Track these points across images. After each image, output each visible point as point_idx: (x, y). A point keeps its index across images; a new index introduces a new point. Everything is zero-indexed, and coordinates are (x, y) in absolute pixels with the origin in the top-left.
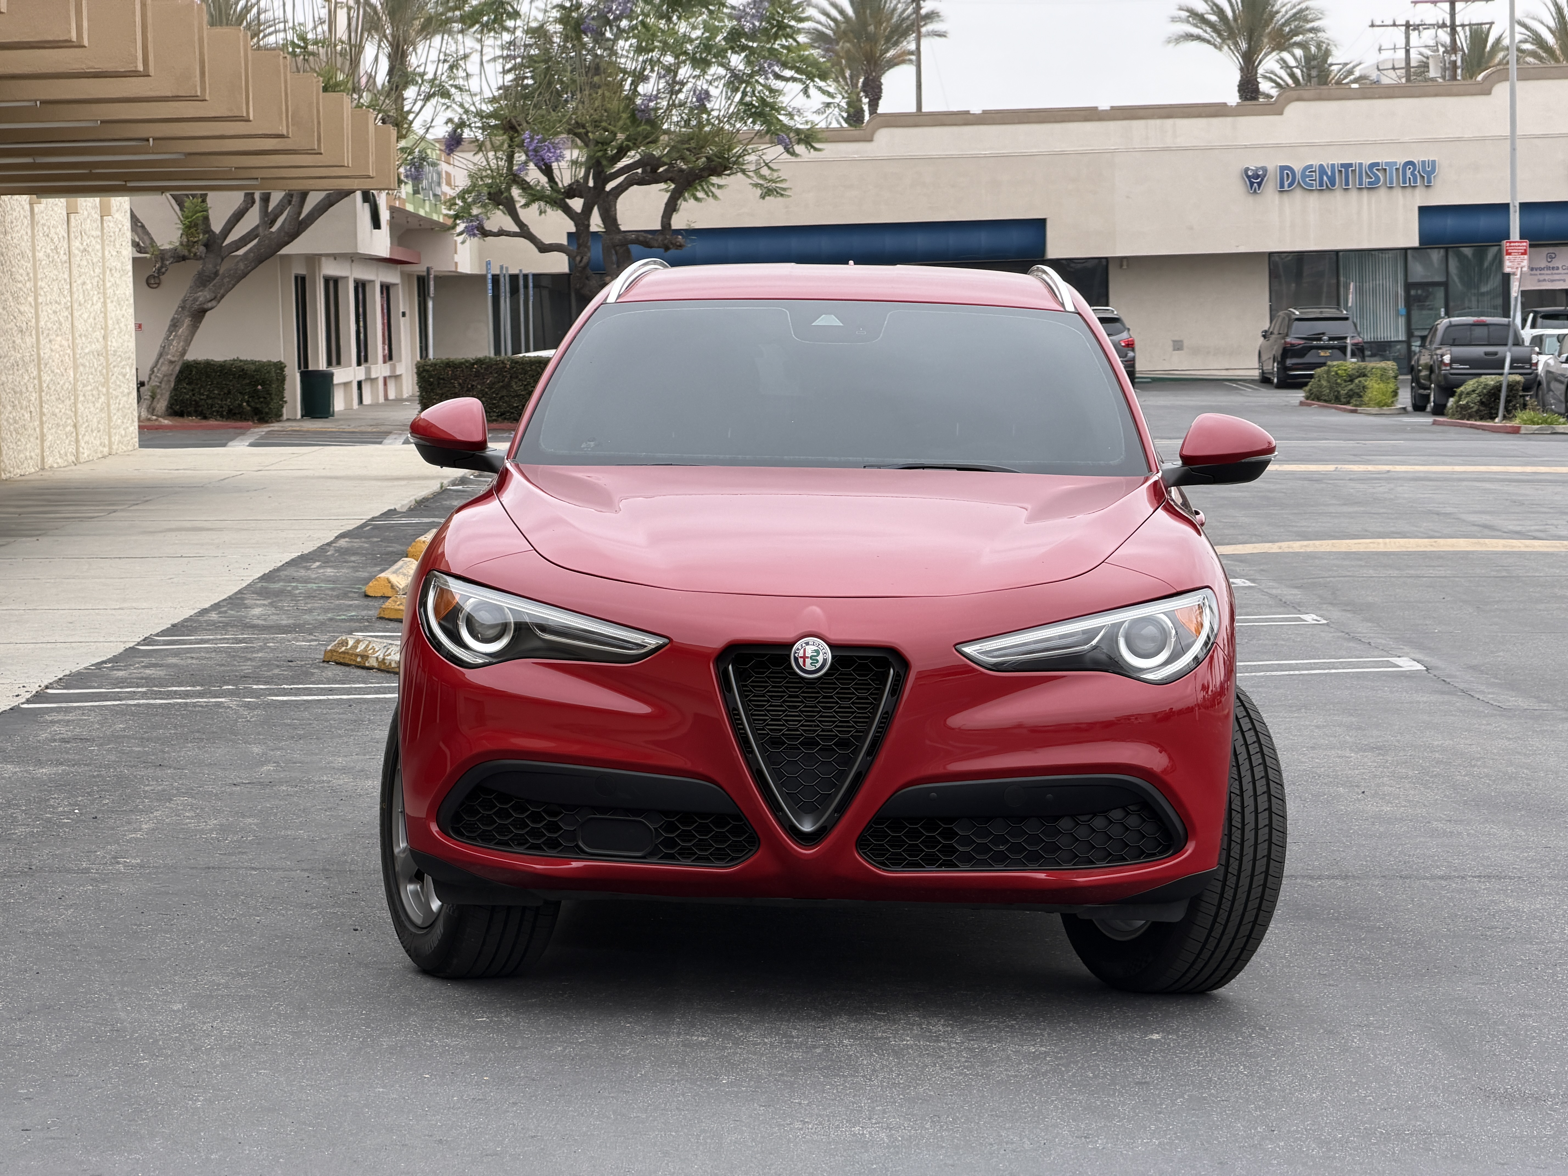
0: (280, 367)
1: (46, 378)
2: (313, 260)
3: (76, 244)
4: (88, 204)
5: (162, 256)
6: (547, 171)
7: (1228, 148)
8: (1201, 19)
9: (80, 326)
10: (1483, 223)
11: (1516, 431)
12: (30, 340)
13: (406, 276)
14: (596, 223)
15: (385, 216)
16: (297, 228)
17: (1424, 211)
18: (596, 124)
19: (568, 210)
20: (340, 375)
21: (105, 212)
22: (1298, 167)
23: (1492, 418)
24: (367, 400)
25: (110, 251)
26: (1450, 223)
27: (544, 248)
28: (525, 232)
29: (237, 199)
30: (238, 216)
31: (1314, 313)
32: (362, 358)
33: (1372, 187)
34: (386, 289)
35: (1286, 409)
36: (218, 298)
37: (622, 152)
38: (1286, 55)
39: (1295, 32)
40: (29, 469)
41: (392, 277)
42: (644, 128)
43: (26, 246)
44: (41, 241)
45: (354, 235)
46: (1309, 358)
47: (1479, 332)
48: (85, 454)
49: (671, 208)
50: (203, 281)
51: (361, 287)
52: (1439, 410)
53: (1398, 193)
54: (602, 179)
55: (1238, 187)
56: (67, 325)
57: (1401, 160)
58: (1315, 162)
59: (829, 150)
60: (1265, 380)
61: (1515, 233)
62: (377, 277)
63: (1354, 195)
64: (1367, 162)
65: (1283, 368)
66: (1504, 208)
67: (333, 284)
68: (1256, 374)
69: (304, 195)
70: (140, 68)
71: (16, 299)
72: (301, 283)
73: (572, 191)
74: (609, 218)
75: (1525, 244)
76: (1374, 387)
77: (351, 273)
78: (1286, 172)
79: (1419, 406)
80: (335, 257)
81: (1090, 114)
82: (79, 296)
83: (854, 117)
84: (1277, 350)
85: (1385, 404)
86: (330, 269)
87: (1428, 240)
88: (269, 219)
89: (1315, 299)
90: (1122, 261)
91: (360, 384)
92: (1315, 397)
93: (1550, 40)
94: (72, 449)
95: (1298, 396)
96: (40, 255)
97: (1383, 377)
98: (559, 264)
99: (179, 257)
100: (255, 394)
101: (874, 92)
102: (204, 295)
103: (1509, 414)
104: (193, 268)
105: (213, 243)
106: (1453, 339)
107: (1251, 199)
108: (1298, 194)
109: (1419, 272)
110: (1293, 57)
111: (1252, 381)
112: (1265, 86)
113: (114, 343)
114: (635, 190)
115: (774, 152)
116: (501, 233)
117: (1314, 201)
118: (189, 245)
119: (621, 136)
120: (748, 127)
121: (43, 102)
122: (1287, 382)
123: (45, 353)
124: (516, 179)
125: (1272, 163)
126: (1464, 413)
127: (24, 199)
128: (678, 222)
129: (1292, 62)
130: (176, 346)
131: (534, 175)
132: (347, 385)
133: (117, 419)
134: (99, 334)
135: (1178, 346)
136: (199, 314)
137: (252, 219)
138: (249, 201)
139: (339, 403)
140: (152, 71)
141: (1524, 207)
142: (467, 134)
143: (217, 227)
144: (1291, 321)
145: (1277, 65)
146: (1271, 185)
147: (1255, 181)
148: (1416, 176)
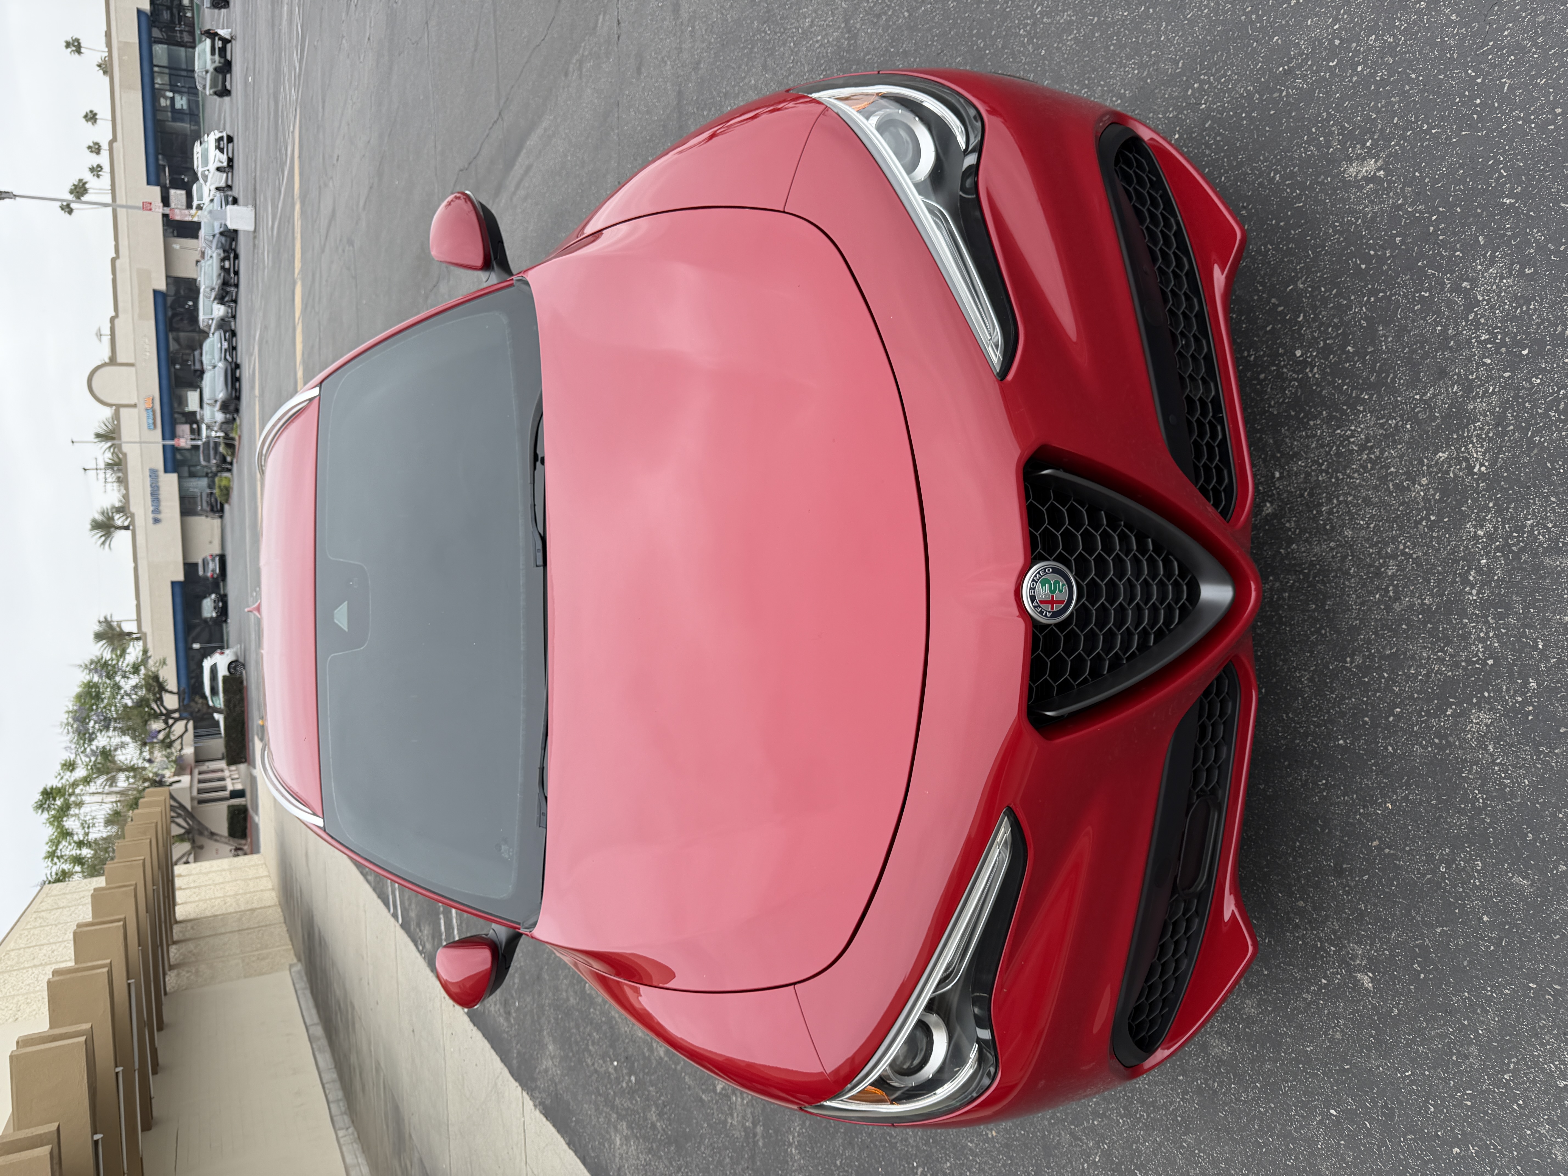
0: (229, 807)
1: (241, 891)
2: (192, 799)
3: (192, 885)
4: (178, 882)
5: (193, 848)
6: (159, 731)
8: (103, 543)
9: (221, 880)
11: (240, 437)
12: (228, 899)
13: (196, 766)
14: (176, 715)
15: (176, 778)
16: (182, 807)
17: (166, 471)
18: (142, 717)
19: (173, 724)
20: (230, 788)
21: (180, 876)
22: (152, 509)
24: (236, 776)
25: (194, 872)
26: (169, 465)
27: (186, 730)
28: (181, 737)
29: (173, 826)
30: (179, 825)
31: (199, 503)
32: (223, 779)
33: (158, 487)
34: (200, 773)
35: (231, 511)
36: (207, 829)
37: (152, 709)
39: (108, 514)
40: (274, 894)
41: (196, 772)
42: (144, 703)
43: (194, 905)
44: (192, 899)
45: (183, 789)
46: (214, 504)
47: (206, 452)
48: (266, 873)
49: (171, 692)
50: (201, 833)
51: (200, 782)
52: (231, 464)
53: (160, 480)
54: (162, 714)
55: (158, 526)
56: (222, 886)
57: (149, 478)
58: (150, 504)
59: (150, 646)
60: (221, 517)
61: (172, 443)
62: (196, 777)
63: (160, 492)
64: (150, 490)
65: (218, 511)
66: (164, 446)
67: (200, 791)
68: (219, 521)
69: (171, 806)
70: (121, 923)
71: (213, 907)
72: (201, 802)
73: (166, 722)
74: (174, 711)
75: (175, 440)
76: (224, 483)
77: (196, 786)
78: (153, 512)
79: (229, 470)
80: (191, 792)
81: (136, 569)
82: (210, 882)
83: (138, 639)
84: (211, 514)
85: (229, 480)
86: (195, 793)
87: (174, 471)
88: (179, 816)
89: (195, 503)
90: (184, 559)
91: (233, 779)
92: (227, 501)
93: (110, 443)
94: (265, 879)
95: (226, 507)
96: (197, 899)
97: (221, 480)
98: (191, 725)
99: (193, 842)
100: (239, 814)
101: (130, 634)
102: (206, 833)
104: (197, 837)
105: (188, 832)
106: (207, 459)
107: (163, 522)
108: (160, 508)
109: (186, 474)
110: (117, 517)
111: (222, 522)
112: (126, 524)
113: (226, 867)
114: (165, 704)
115: (151, 662)
116: (182, 744)
117: (163, 503)
118: (189, 840)
119: (147, 709)
120: (143, 671)
121: (139, 946)
122: (222, 510)
123: (231, 893)
124: (163, 741)
125: (151, 516)
126: (233, 454)
127: (177, 908)
128: (175, 690)
130: (223, 839)
131: (161, 736)
132: (233, 784)
133: (253, 863)
134: (224, 873)
135: (211, 542)
136: (213, 834)
137: (180, 821)
138: (173, 822)
139: (239, 787)
140: (123, 916)
141: (164, 439)
142: (148, 757)
143: (182, 831)
144: (202, 509)
145: (119, 520)
146: (158, 516)
147: (156, 521)
148: (154, 474)
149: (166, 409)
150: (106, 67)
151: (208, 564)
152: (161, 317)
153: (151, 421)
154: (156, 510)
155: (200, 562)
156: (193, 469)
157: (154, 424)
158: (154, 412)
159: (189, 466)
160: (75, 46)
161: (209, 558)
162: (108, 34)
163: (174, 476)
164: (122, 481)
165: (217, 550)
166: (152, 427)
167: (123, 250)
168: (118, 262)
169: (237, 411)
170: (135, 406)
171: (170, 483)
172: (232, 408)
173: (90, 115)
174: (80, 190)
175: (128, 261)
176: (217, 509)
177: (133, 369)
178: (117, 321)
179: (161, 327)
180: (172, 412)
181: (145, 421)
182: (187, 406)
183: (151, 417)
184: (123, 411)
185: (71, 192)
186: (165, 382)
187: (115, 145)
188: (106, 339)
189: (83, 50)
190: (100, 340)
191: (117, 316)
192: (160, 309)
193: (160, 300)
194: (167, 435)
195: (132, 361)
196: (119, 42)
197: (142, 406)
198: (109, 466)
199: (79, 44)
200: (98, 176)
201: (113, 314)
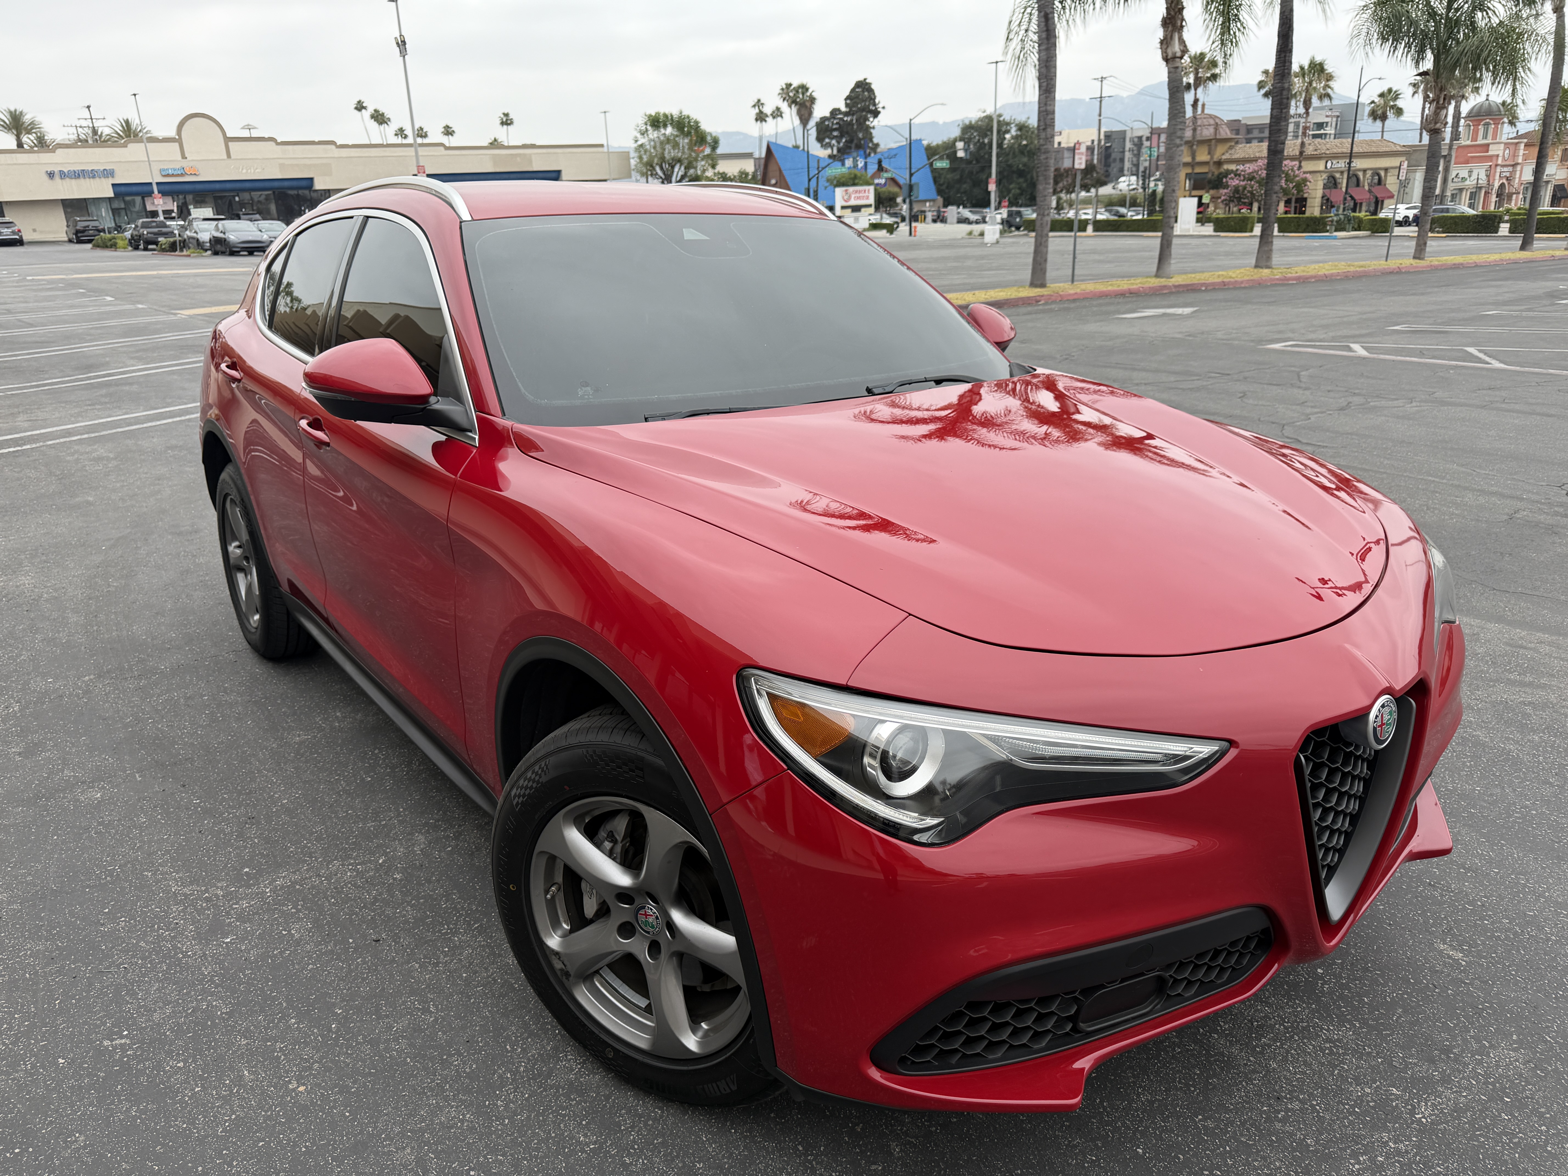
7: (38, 164)
10: (146, 188)
11: (189, 256)
17: (113, 185)
22: (66, 171)
23: (176, 250)
26: (123, 189)
31: (83, 219)
33: (94, 177)
35: (86, 250)
38: (30, 136)
39: (32, 128)
46: (86, 233)
47: (153, 224)
52: (147, 249)
53: (103, 179)
55: (45, 177)
57: (102, 168)
58: (72, 169)
60: (70, 241)
61: (156, 192)
63: (88, 180)
64: (90, 169)
65: (78, 237)
66: (151, 184)
68: (66, 239)
75: (160, 195)
76: (116, 243)
79: (137, 248)
84: (72, 231)
85: (123, 248)
87: (117, 195)
89: (81, 214)
90: (6, 202)
92: (97, 246)
93: (121, 133)
95: (89, 246)
97: (121, 239)
103: (181, 250)
106: (145, 226)
107: (50, 181)
108: (68, 180)
109: (116, 205)
110: (32, 137)
111: (65, 242)
117: (74, 182)
122: (80, 242)
125: (57, 169)
129: (32, 138)
135: (34, 230)
141: (158, 184)
144: (76, 222)
145: (28, 139)
146: (57, 177)
147: (51, 175)
148: (108, 173)
149: (187, 187)
150: (495, 144)
151: (7, 228)
152: (286, 184)
153: (170, 172)
154: (63, 175)
155: (7, 219)
156: (123, 213)
157: (168, 175)
158: (182, 175)
159: (125, 209)
160: (507, 121)
161: (16, 229)
162: (533, 146)
163: (111, 194)
164: (81, 143)
165: (26, 238)
166: (164, 173)
167: (345, 152)
168: (333, 147)
169: (216, 253)
170: (184, 157)
171: (103, 189)
172: (219, 248)
173: (450, 130)
174: (379, 118)
175: (336, 156)
176: (80, 237)
177: (225, 157)
178: (273, 143)
179: (276, 184)
180: (185, 193)
181: (170, 167)
182: (195, 208)
183: (175, 173)
184: (176, 145)
185: (376, 111)
186: (218, 186)
187: (442, 148)
188: (245, 134)
189: (505, 127)
190: (243, 128)
191: (278, 144)
192: (295, 184)
193: (304, 183)
194: (162, 187)
195: (233, 156)
196: (530, 155)
197: (184, 163)
198: (95, 131)
199: (509, 124)
200: (396, 135)
201: (279, 141)
